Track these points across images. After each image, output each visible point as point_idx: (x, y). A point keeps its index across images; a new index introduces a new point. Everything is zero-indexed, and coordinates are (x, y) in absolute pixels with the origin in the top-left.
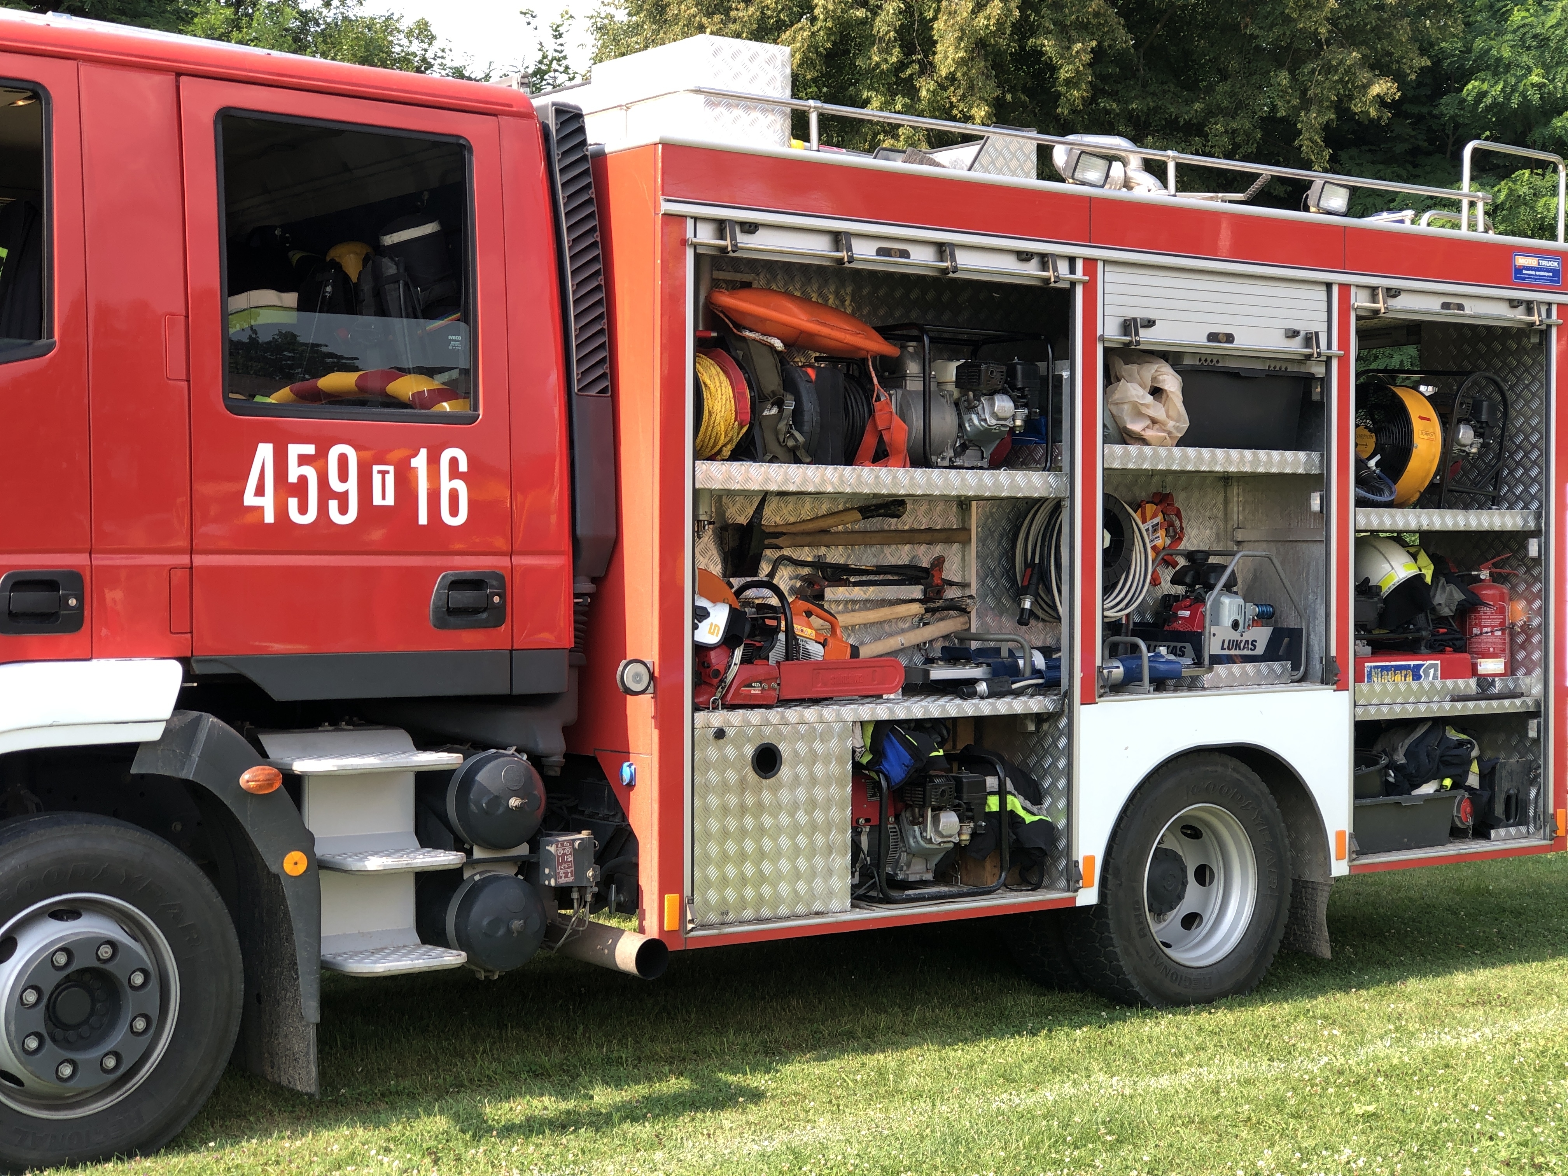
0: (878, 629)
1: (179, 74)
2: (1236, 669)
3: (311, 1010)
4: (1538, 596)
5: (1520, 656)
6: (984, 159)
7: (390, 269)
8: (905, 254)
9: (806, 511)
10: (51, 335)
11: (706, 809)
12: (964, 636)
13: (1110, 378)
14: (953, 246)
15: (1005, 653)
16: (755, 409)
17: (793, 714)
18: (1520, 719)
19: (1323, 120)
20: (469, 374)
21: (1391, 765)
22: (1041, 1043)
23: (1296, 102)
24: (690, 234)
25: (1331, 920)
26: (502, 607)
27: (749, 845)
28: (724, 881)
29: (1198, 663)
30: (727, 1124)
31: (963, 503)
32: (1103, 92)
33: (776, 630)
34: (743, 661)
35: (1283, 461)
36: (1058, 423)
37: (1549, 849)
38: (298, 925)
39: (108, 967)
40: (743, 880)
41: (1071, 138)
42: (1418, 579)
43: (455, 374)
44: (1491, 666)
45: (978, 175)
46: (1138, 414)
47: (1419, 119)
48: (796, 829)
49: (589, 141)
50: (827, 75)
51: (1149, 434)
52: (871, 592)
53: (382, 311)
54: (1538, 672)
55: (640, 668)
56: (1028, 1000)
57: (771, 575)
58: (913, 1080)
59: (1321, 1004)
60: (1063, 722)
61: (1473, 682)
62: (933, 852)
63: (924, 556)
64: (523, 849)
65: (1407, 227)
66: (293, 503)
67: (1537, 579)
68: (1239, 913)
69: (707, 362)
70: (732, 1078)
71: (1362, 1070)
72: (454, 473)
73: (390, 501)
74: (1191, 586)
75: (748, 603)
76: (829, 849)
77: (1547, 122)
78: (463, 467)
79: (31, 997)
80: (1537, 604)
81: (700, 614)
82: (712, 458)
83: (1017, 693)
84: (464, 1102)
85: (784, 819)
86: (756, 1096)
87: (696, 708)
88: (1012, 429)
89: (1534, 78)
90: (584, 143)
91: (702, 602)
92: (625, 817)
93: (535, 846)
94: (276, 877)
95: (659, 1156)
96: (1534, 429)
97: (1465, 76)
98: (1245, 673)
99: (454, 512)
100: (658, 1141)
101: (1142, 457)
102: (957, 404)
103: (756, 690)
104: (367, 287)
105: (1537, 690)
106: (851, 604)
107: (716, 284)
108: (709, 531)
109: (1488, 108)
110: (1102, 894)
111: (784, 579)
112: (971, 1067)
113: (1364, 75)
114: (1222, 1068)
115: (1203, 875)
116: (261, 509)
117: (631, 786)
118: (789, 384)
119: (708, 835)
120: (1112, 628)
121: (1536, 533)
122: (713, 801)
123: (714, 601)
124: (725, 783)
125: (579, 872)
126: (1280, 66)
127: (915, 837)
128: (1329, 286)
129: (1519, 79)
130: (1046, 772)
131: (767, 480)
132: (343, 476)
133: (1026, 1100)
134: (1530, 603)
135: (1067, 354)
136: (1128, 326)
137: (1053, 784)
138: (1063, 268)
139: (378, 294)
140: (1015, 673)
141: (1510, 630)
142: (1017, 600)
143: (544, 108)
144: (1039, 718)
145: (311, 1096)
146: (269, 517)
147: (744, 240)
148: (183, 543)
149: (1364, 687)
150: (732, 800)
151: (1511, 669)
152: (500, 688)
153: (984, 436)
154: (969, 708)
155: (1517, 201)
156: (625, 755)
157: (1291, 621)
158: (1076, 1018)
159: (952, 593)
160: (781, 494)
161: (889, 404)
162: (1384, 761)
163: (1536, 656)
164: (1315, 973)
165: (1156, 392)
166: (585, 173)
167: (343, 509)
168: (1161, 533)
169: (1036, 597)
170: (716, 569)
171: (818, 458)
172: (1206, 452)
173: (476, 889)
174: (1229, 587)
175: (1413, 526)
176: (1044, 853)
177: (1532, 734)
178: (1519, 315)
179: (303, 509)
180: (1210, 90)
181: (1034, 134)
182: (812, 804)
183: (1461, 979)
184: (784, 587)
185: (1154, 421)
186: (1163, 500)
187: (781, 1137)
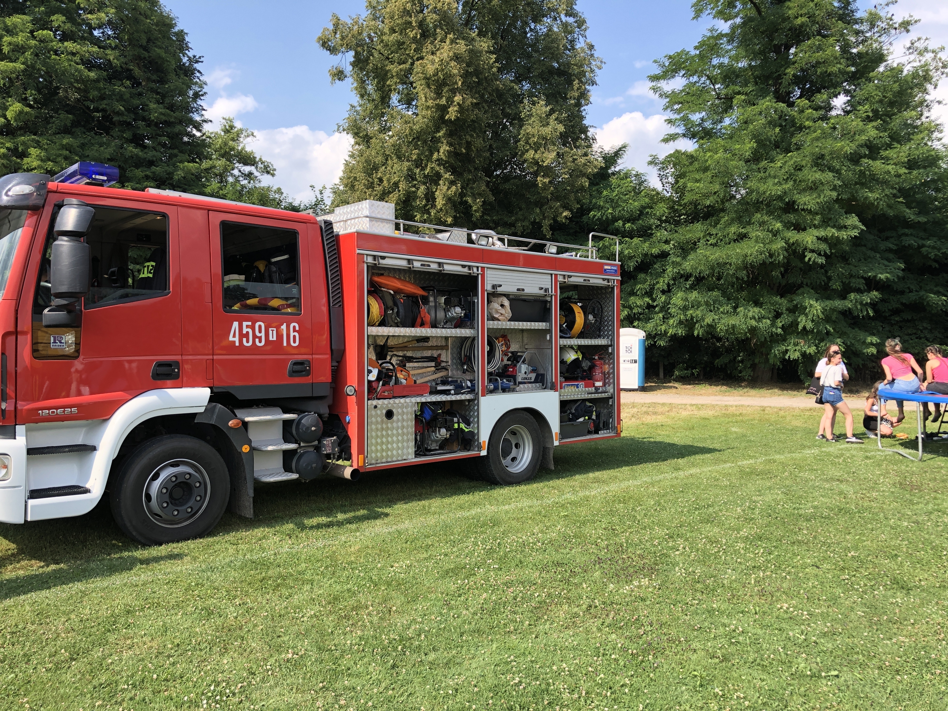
0: (422, 375)
1: (209, 210)
2: (526, 385)
3: (251, 493)
4: (612, 363)
5: (607, 381)
6: (452, 237)
7: (274, 269)
8: (429, 266)
9: (401, 341)
10: (169, 289)
11: (372, 429)
12: (447, 377)
13: (489, 302)
14: (443, 263)
15: (459, 382)
16: (385, 311)
17: (397, 401)
18: (607, 399)
19: (549, 223)
20: (299, 299)
21: (571, 413)
22: (471, 497)
23: (541, 217)
24: (365, 260)
25: (554, 458)
26: (310, 370)
27: (384, 440)
28: (377, 451)
29: (515, 384)
30: (378, 524)
31: (446, 338)
32: (486, 214)
33: (392, 376)
34: (383, 385)
35: (539, 325)
36: (474, 315)
37: (616, 436)
38: (247, 467)
39: (188, 481)
40: (383, 450)
41: (475, 231)
42: (578, 359)
43: (294, 300)
44: (598, 384)
45: (450, 242)
46: (497, 312)
47: (577, 222)
48: (398, 434)
49: (335, 231)
50: (404, 207)
51: (500, 318)
52: (420, 364)
53: (271, 282)
54: (612, 385)
55: (351, 388)
56: (466, 484)
57: (390, 359)
58: (433, 509)
59: (551, 483)
60: (476, 402)
61: (593, 388)
62: (438, 441)
63: (435, 353)
64: (316, 443)
65: (574, 257)
66: (244, 340)
67: (611, 359)
68: (528, 457)
69: (371, 297)
70: (380, 510)
71: (563, 502)
72: (295, 331)
73: (275, 339)
74: (513, 362)
75: (384, 368)
76: (408, 440)
77: (613, 224)
78: (297, 328)
79: (164, 491)
80: (611, 366)
81: (370, 372)
82: (373, 326)
83: (463, 393)
84: (298, 520)
85: (395, 432)
86: (387, 515)
87: (368, 399)
88: (461, 317)
89: (610, 211)
90: (333, 232)
91: (370, 368)
92: (347, 432)
93: (320, 442)
94: (240, 453)
95: (358, 534)
96: (610, 316)
97: (590, 210)
98: (528, 387)
99: (294, 342)
100: (357, 530)
101: (498, 324)
102: (444, 309)
103: (386, 394)
104: (267, 274)
105: (612, 391)
106: (414, 368)
107: (373, 274)
108: (372, 346)
109: (597, 220)
110: (488, 452)
111: (394, 361)
112: (450, 504)
113: (561, 210)
114: (523, 503)
115: (517, 446)
116: (234, 342)
117: (349, 423)
118: (395, 304)
119: (372, 437)
120: (490, 374)
121: (611, 346)
122: (374, 427)
123: (374, 368)
124: (377, 421)
125: (333, 449)
126: (537, 207)
127: (433, 436)
128: (551, 274)
129: (605, 211)
130: (471, 417)
131: (389, 332)
132: (260, 332)
133: (466, 514)
134: (609, 366)
135: (476, 295)
136: (494, 287)
137: (474, 420)
138: (475, 270)
139: (270, 276)
140: (462, 388)
141: (604, 373)
142: (462, 366)
143: (321, 221)
144: (469, 401)
145: (251, 519)
146: (237, 344)
147: (382, 261)
148: (211, 352)
149: (563, 390)
150: (379, 426)
151: (604, 385)
152: (310, 395)
153: (453, 318)
154: (449, 398)
155: (605, 247)
156: (347, 414)
157: (542, 372)
158: (481, 489)
159: (443, 364)
160: (393, 336)
161: (424, 310)
162: (568, 412)
163: (611, 381)
164: (549, 474)
165: (502, 306)
166: (333, 241)
167: (260, 341)
168: (504, 346)
169: (468, 365)
170: (374, 358)
171: (404, 326)
172: (517, 323)
173: (302, 455)
174: (523, 362)
175: (576, 344)
176: (471, 440)
177: (610, 403)
178: (605, 283)
179: (248, 341)
180: (517, 213)
181: (465, 230)
182: (403, 427)
183: (591, 475)
184: (394, 363)
185: (502, 314)
186: (504, 337)
187: (395, 527)
